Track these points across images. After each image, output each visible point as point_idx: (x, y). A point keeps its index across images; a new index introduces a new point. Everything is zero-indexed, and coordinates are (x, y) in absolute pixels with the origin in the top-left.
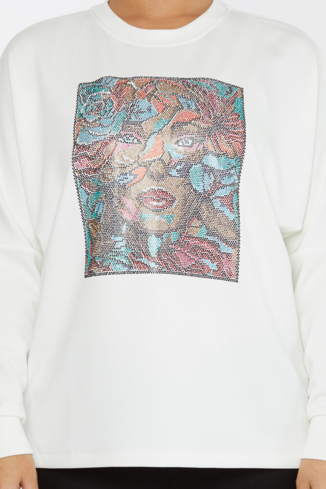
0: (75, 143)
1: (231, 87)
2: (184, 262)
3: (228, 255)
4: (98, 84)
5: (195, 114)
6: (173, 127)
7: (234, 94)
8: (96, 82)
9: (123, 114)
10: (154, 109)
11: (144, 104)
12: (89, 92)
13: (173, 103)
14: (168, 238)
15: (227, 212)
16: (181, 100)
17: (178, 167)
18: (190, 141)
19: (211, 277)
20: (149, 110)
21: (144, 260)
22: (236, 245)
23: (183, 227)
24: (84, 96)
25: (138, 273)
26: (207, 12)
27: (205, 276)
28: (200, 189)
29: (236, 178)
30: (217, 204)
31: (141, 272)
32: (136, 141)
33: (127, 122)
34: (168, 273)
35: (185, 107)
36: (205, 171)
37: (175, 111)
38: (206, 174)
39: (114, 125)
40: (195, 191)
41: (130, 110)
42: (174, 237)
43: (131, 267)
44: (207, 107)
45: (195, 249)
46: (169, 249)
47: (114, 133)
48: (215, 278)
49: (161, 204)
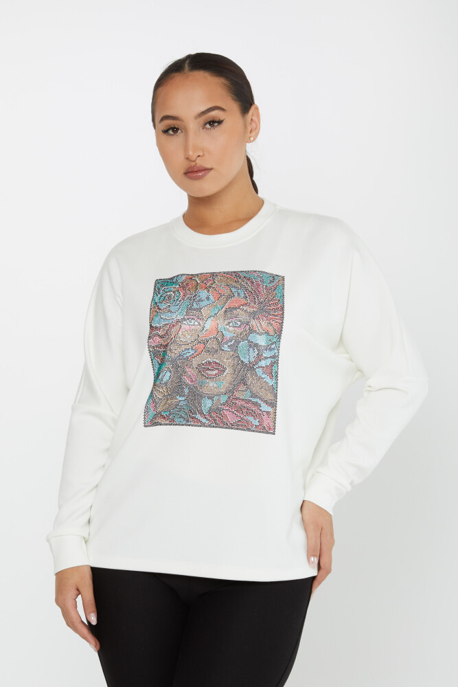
0: (151, 326)
1: (274, 277)
2: (231, 418)
3: (268, 413)
4: (171, 281)
5: (243, 301)
6: (226, 311)
7: (275, 283)
8: (169, 279)
9: (187, 302)
10: (211, 297)
11: (203, 294)
12: (162, 286)
13: (227, 292)
14: (219, 400)
15: (268, 379)
16: (233, 290)
17: (229, 344)
18: (239, 323)
19: (253, 431)
20: (208, 298)
21: (198, 416)
22: (273, 404)
23: (230, 392)
24: (159, 289)
25: (192, 425)
27: (249, 430)
28: (246, 361)
29: (276, 351)
30: (259, 372)
31: (195, 426)
32: (196, 323)
33: (190, 309)
34: (216, 427)
35: (236, 294)
36: (250, 346)
37: (227, 299)
38: (251, 349)
39: (180, 310)
40: (242, 362)
41: (193, 299)
42: (224, 399)
43: (188, 421)
44: (253, 294)
45: (240, 409)
46: (218, 409)
47: (180, 317)
48: (257, 432)
49: (214, 373)
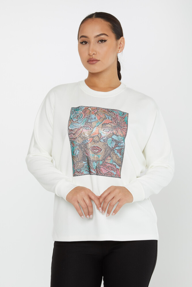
0: (68, 129)
1: (124, 113)
2: (104, 171)
3: (118, 169)
4: (78, 109)
5: (111, 121)
6: (102, 125)
7: (124, 115)
8: (77, 107)
9: (86, 119)
10: (97, 118)
11: (93, 116)
12: (75, 111)
13: (103, 117)
14: (99, 163)
15: (119, 155)
16: (106, 116)
17: (103, 139)
18: (108, 130)
19: (114, 177)
20: (95, 118)
21: (92, 170)
22: (121, 166)
23: (104, 160)
24: (73, 112)
26: (119, 87)
27: (112, 176)
28: (111, 147)
29: (124, 144)
30: (116, 151)
32: (89, 129)
33: (87, 122)
35: (107, 118)
36: (113, 140)
37: (104, 120)
38: (113, 142)
39: (82, 123)
41: (88, 118)
42: (101, 163)
44: (115, 119)
45: (108, 167)
47: (82, 126)
48: (115, 177)
49: (97, 151)
